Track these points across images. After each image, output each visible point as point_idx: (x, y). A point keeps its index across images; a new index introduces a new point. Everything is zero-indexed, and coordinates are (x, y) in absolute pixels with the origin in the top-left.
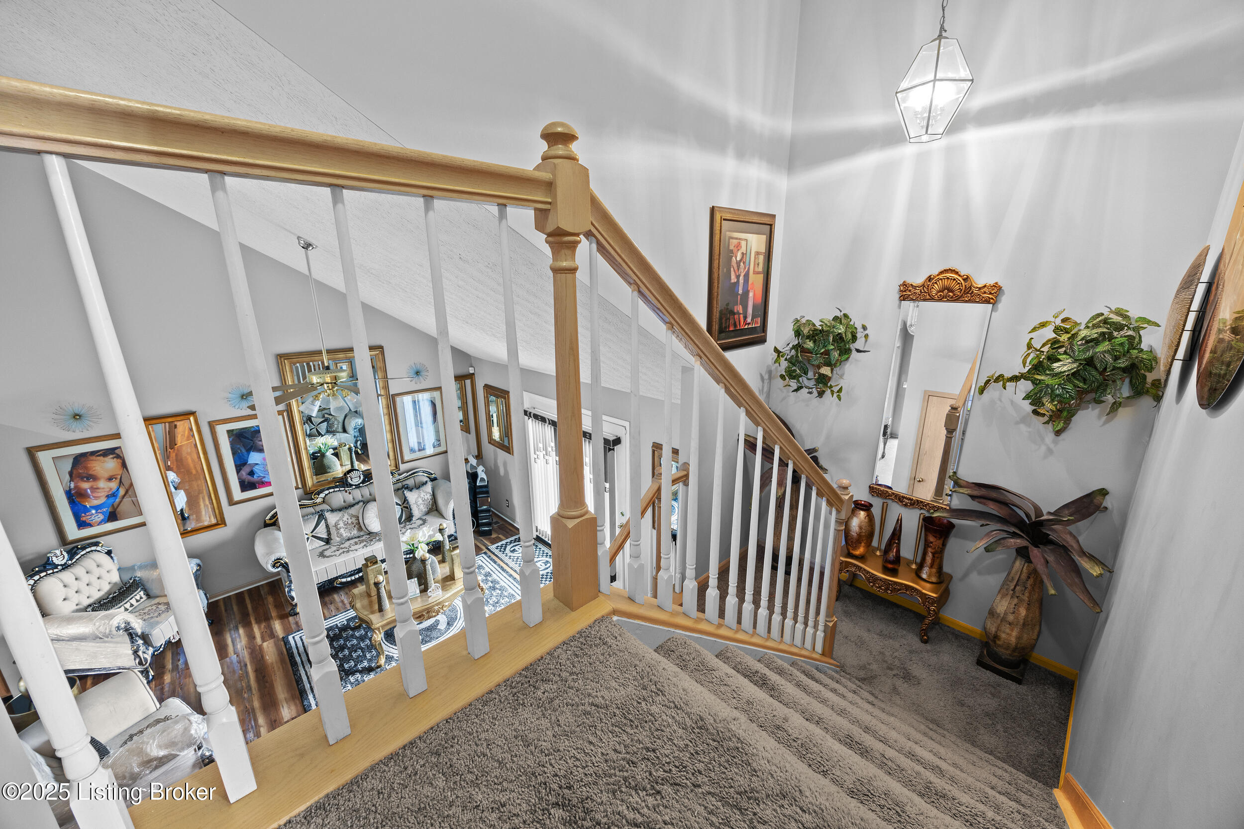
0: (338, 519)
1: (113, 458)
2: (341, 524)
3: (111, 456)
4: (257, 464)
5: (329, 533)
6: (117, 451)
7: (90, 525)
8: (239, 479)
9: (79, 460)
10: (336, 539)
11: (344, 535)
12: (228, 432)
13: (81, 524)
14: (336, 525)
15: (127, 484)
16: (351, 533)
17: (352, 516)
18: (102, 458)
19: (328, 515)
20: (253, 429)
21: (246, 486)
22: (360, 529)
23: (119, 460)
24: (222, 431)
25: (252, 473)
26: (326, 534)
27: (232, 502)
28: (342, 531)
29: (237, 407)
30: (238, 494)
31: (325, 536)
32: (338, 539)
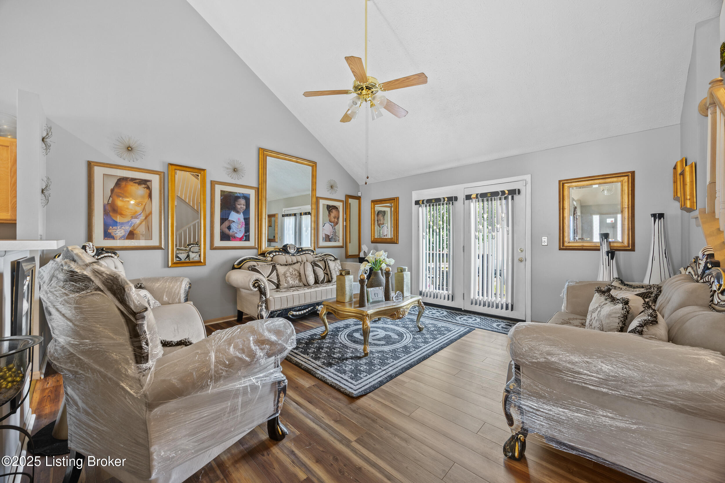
0: (286, 270)
1: (145, 188)
2: (288, 274)
3: (144, 186)
4: (234, 222)
5: (279, 281)
6: (148, 183)
7: (113, 238)
8: (221, 230)
9: (121, 181)
10: (284, 284)
11: (290, 282)
12: (221, 191)
13: (107, 235)
14: (284, 274)
15: (148, 212)
16: (294, 282)
17: (295, 270)
18: (137, 185)
19: (278, 267)
20: (236, 195)
21: (225, 237)
22: (300, 280)
23: (148, 191)
24: (218, 189)
25: (229, 228)
26: (277, 280)
27: (213, 248)
28: (289, 279)
29: (230, 175)
30: (218, 242)
31: (276, 281)
32: (286, 285)
